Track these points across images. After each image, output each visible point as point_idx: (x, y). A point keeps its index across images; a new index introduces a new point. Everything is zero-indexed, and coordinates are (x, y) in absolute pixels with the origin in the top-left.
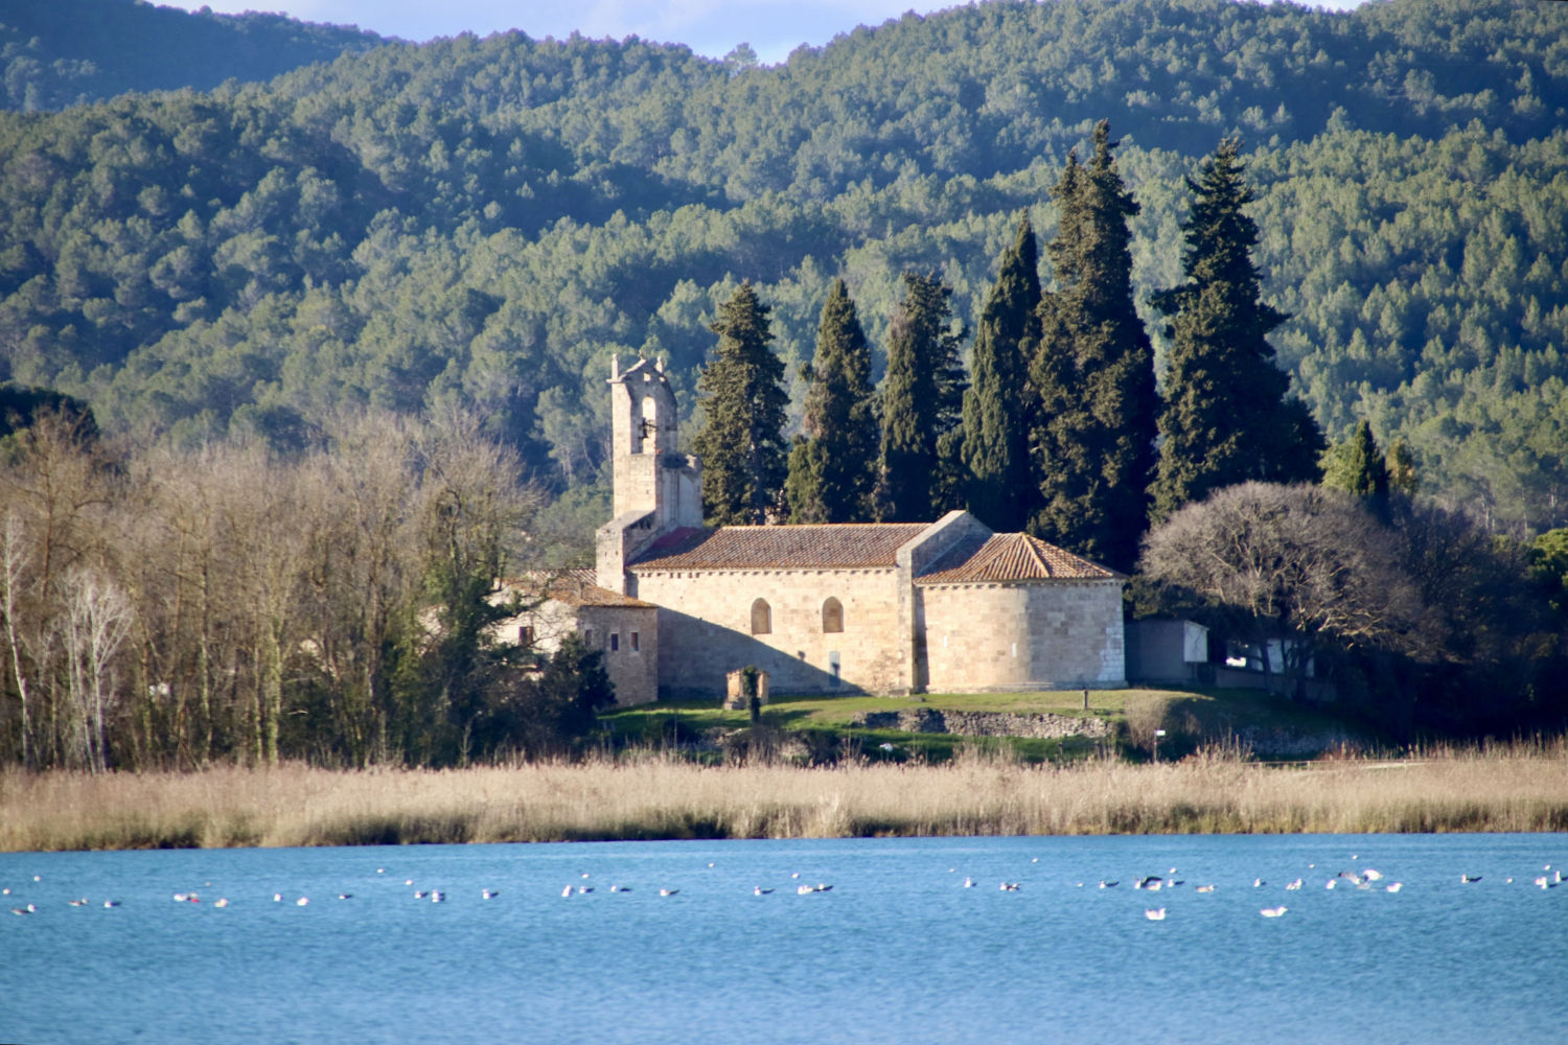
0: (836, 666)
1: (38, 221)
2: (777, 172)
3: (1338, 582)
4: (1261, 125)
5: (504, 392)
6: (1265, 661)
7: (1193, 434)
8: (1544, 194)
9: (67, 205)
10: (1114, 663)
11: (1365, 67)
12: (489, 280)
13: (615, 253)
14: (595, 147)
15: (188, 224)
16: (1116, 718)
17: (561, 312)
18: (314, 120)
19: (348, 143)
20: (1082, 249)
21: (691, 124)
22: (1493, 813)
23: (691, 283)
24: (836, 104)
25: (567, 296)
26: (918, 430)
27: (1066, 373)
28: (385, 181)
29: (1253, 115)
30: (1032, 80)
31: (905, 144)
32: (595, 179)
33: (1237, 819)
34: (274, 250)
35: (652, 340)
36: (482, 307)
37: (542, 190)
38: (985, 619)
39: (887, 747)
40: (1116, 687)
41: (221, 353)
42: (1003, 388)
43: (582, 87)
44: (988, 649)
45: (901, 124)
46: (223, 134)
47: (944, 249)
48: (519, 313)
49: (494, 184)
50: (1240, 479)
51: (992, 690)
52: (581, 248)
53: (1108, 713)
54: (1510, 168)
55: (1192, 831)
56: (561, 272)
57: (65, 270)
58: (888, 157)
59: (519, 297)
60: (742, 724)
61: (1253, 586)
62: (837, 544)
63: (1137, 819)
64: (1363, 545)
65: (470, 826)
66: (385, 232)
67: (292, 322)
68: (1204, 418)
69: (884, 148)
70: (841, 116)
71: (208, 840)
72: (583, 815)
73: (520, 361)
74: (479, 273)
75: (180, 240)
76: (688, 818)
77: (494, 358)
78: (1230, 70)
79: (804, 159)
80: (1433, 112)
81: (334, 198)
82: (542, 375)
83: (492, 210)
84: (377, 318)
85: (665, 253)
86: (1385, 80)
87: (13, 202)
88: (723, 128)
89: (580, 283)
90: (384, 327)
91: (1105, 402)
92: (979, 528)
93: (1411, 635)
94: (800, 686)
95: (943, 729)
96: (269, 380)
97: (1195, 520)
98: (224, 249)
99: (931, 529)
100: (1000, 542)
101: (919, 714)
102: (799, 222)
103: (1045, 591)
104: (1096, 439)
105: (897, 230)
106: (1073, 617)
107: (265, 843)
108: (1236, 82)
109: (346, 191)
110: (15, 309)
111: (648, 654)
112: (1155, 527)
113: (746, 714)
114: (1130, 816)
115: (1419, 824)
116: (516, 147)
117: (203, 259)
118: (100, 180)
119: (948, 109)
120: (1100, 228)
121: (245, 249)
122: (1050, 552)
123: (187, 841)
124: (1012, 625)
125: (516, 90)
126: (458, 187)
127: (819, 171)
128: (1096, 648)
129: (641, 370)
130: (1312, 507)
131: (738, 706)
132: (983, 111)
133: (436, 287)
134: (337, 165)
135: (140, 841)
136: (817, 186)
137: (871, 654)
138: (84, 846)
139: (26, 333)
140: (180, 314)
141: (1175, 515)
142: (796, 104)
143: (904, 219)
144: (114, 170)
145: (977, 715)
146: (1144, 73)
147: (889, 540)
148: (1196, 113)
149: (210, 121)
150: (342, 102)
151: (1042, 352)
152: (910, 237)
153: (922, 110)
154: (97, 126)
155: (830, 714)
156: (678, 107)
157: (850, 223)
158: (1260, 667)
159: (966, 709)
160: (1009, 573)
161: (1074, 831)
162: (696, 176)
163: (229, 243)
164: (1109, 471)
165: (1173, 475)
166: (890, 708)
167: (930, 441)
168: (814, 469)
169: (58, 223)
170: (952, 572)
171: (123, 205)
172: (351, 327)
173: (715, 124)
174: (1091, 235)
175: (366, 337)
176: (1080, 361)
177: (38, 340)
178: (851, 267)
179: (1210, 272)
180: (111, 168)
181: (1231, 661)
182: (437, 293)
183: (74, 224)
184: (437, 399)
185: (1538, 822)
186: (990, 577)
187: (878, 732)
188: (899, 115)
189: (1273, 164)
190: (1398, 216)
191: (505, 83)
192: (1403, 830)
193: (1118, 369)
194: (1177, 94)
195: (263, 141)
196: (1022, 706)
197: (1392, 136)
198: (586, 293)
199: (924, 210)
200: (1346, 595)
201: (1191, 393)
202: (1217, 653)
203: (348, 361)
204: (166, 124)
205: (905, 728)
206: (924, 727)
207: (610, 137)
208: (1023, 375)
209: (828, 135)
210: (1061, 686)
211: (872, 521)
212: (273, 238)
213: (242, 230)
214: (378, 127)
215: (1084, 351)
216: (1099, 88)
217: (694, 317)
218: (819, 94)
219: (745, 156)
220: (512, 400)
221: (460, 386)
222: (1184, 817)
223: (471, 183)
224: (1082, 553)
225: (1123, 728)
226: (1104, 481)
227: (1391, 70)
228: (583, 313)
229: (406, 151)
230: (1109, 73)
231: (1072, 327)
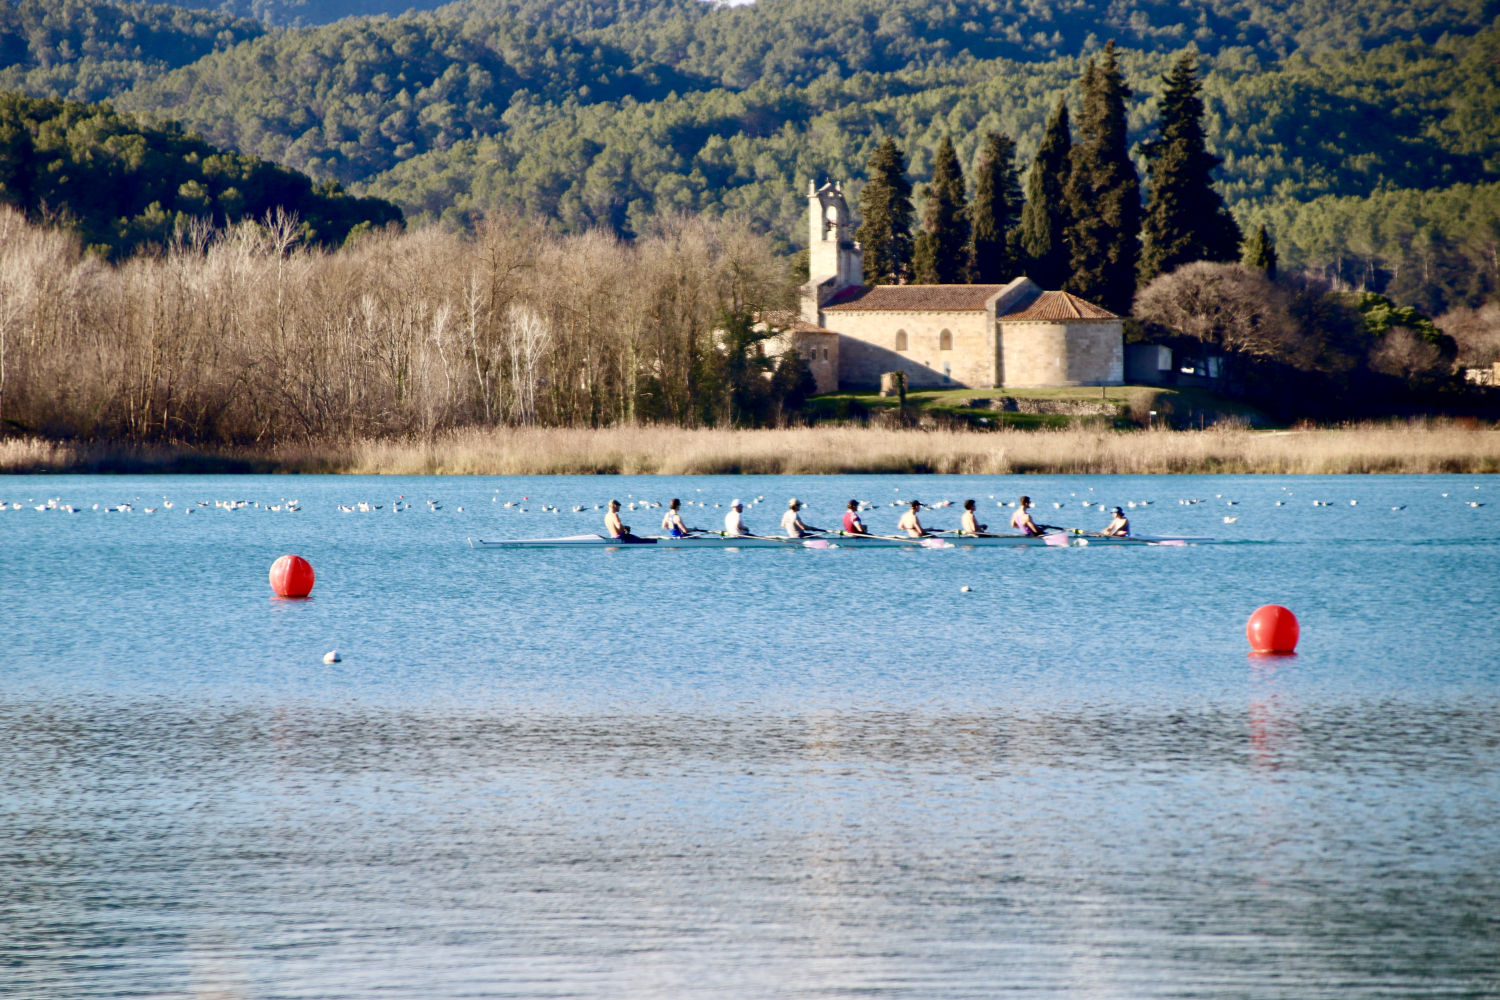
0: (948, 371)
1: (313, 94)
2: (753, 70)
3: (1254, 320)
4: (1045, 44)
5: (607, 202)
6: (1207, 370)
7: (1164, 232)
8: (1236, 87)
9: (330, 85)
10: (1117, 370)
11: (1106, 9)
12: (595, 134)
13: (671, 118)
14: (643, 54)
15: (402, 97)
16: (1122, 403)
17: (640, 153)
18: (475, 34)
19: (496, 49)
20: (1098, 118)
21: (699, 39)
22: (1406, 461)
23: (718, 137)
24: (788, 27)
25: (644, 144)
26: (995, 228)
27: (1086, 193)
28: (519, 72)
29: (1040, 37)
30: (907, 14)
31: (831, 53)
32: (646, 71)
33: (1245, 465)
34: (455, 114)
35: (696, 171)
36: (592, 150)
37: (613, 78)
38: (1040, 343)
39: (984, 420)
40: (1118, 384)
41: (433, 176)
42: (1048, 202)
43: (624, 15)
44: (1041, 361)
45: (828, 41)
46: (422, 45)
47: (871, 117)
48: (615, 154)
49: (585, 75)
50: (1193, 260)
51: (1044, 386)
52: (650, 114)
53: (1117, 401)
54: (1213, 72)
55: (1219, 472)
56: (639, 129)
57: (329, 124)
58: (820, 60)
59: (614, 144)
60: (894, 405)
61: (1201, 324)
62: (948, 296)
63: (1185, 464)
64: (1268, 300)
65: (783, 465)
66: (520, 104)
67: (475, 157)
68: (1171, 222)
69: (818, 56)
70: (791, 35)
71: (626, 470)
72: (849, 459)
73: (616, 183)
74: (589, 129)
75: (397, 107)
76: (910, 461)
77: (601, 181)
78: (1025, 10)
79: (769, 61)
80: (1148, 37)
81: (489, 82)
82: (629, 192)
83: (584, 90)
84: (528, 155)
85: (702, 117)
86: (1119, 17)
87: (298, 83)
88: (719, 42)
89: (651, 136)
90: (533, 162)
91: (1110, 212)
92: (1035, 288)
93: (1296, 354)
94: (924, 382)
95: (1016, 409)
96: (463, 193)
97: (1165, 284)
98: (424, 112)
99: (1005, 289)
100: (1048, 296)
101: (1002, 400)
102: (782, 101)
103: (1077, 326)
104: (1104, 234)
105: (843, 106)
106: (1094, 342)
107: (660, 472)
108: (1029, 17)
109: (496, 75)
110: (300, 148)
111: (832, 362)
112: (1140, 287)
113: (896, 399)
114: (1180, 462)
115: (1359, 468)
116: (597, 52)
117: (412, 119)
118: (349, 69)
119: (856, 32)
120: (1108, 105)
121: (437, 113)
122: (1081, 303)
123: (612, 470)
124: (1056, 347)
125: (584, 17)
126: (563, 76)
127: (778, 68)
128: (1107, 361)
129: (828, 190)
130: (1237, 276)
131: (890, 393)
132: (878, 33)
133: (563, 137)
134: (490, 62)
135: (585, 470)
136: (777, 78)
137: (970, 364)
138: (552, 472)
139: (306, 162)
140: (398, 152)
141: (1153, 281)
142: (763, 28)
143: (847, 99)
144: (358, 64)
145: (1037, 401)
146: (974, 11)
147: (980, 294)
148: (1004, 36)
149: (414, 35)
150: (492, 24)
151: (1071, 182)
152: (851, 110)
153: (841, 32)
154: (347, 37)
155: (949, 399)
156: (690, 29)
157: (813, 101)
158: (1203, 373)
159: (1031, 397)
160: (1055, 315)
161: (1146, 472)
162: (704, 71)
163: (427, 109)
164: (1112, 254)
165: (1152, 256)
166: (983, 397)
167: (1002, 235)
168: (931, 251)
169: (324, 96)
170: (1020, 315)
171: (363, 86)
172: (511, 161)
173: (714, 39)
174: (1103, 110)
175: (521, 168)
176: (1095, 187)
177: (314, 166)
178: (815, 128)
179: (1175, 133)
180: (356, 62)
181: (1185, 370)
182: (564, 141)
183: (334, 96)
184: (566, 206)
185: (1432, 468)
186: (1043, 317)
187: (977, 411)
188: (826, 35)
189: (1070, 67)
190: (1148, 101)
191: (578, 13)
192: (1350, 472)
193: (1118, 192)
194: (993, 24)
195: (445, 47)
196: (1063, 396)
197: (1140, 51)
198: (655, 142)
199: (858, 93)
200: (1257, 330)
201: (1163, 207)
202: (1177, 363)
203: (511, 182)
204: (387, 36)
205: (993, 409)
206: (1006, 408)
207: (650, 46)
208: (1060, 195)
209: (784, 47)
210: (1085, 384)
211: (965, 283)
212: (454, 106)
213: (435, 101)
214: (514, 38)
215: (1098, 181)
216: (947, 20)
217: (721, 157)
218: (778, 22)
219: (733, 59)
220: (611, 206)
221: (579, 198)
222: (1212, 464)
223: (571, 74)
224: (1095, 303)
225: (1127, 410)
226: (1109, 260)
227: (1122, 11)
228: (652, 154)
229: (531, 54)
230: (952, 11)
231: (1091, 166)
